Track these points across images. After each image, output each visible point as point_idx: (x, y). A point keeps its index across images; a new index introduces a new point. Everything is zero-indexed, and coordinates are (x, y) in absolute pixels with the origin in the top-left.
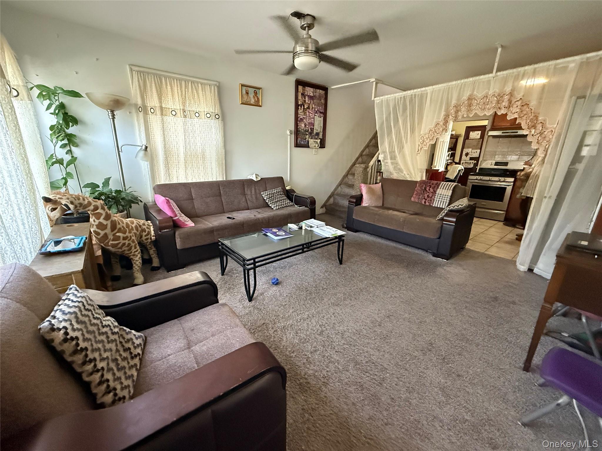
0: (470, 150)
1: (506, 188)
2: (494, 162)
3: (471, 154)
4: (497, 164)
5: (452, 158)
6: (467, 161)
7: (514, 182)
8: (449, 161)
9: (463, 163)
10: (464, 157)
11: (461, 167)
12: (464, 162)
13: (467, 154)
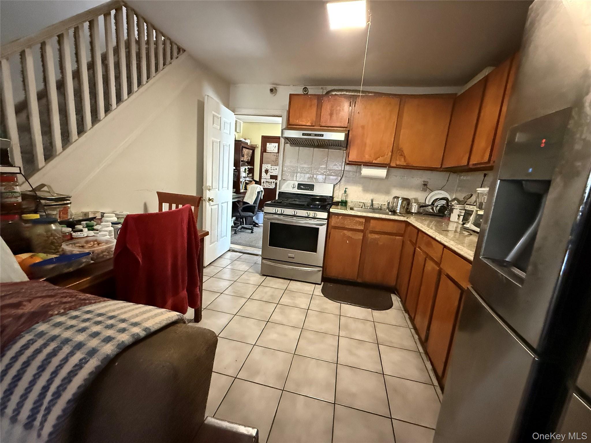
0: (269, 165)
1: (318, 229)
2: (296, 184)
3: (271, 171)
4: (300, 186)
5: (251, 175)
6: (267, 180)
7: (328, 219)
8: (247, 179)
9: (264, 182)
10: (263, 174)
11: (260, 188)
12: (265, 180)
13: (267, 171)
